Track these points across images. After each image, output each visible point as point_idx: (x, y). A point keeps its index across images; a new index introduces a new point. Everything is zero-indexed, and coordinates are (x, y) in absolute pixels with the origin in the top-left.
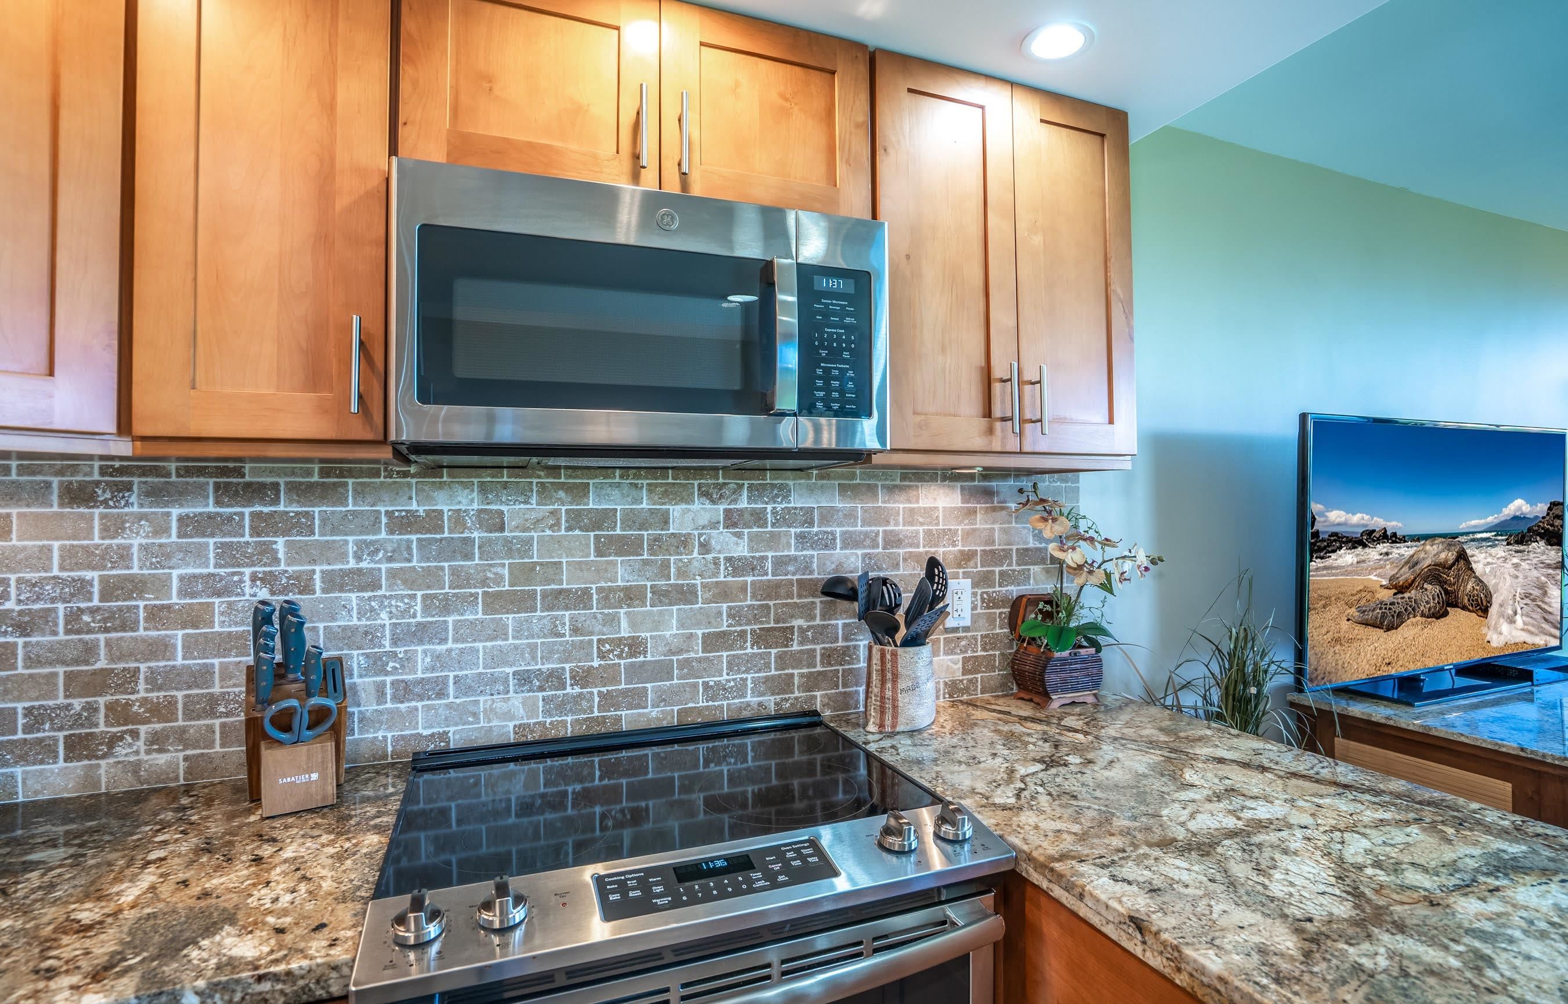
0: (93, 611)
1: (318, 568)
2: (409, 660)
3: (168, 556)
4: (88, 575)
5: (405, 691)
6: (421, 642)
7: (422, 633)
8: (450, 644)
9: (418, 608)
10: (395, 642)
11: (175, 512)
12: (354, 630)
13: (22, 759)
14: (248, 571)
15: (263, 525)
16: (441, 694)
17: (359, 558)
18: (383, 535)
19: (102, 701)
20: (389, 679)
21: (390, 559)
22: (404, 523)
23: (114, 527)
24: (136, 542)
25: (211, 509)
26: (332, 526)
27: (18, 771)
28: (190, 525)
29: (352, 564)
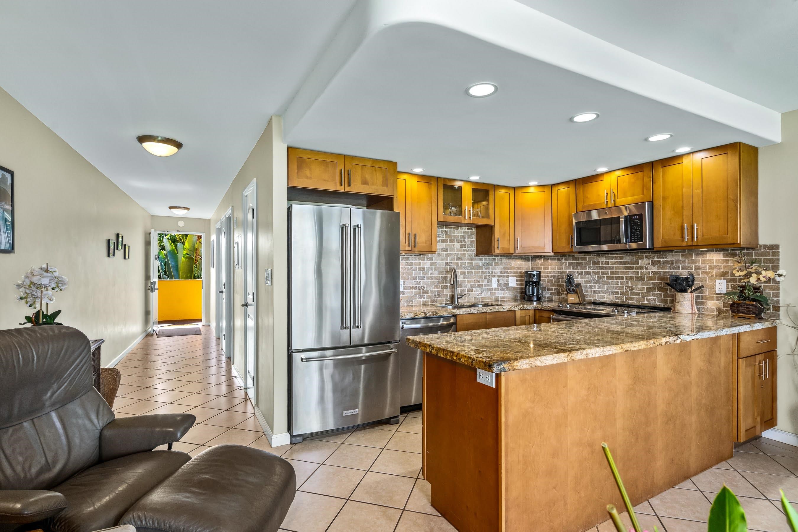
0: (560, 275)
1: (583, 271)
2: (595, 287)
3: (567, 268)
4: (560, 271)
5: (595, 292)
6: (597, 284)
7: (597, 282)
8: (601, 285)
9: (596, 278)
10: (593, 283)
11: (568, 262)
12: (588, 281)
13: (554, 295)
14: (575, 271)
15: (578, 264)
16: (600, 293)
17: (588, 269)
18: (592, 266)
19: (561, 288)
20: (592, 289)
21: (593, 270)
22: (595, 264)
23: (562, 264)
24: (564, 266)
25: (571, 261)
26: (585, 264)
27: (553, 296)
28: (570, 264)
29: (588, 270)
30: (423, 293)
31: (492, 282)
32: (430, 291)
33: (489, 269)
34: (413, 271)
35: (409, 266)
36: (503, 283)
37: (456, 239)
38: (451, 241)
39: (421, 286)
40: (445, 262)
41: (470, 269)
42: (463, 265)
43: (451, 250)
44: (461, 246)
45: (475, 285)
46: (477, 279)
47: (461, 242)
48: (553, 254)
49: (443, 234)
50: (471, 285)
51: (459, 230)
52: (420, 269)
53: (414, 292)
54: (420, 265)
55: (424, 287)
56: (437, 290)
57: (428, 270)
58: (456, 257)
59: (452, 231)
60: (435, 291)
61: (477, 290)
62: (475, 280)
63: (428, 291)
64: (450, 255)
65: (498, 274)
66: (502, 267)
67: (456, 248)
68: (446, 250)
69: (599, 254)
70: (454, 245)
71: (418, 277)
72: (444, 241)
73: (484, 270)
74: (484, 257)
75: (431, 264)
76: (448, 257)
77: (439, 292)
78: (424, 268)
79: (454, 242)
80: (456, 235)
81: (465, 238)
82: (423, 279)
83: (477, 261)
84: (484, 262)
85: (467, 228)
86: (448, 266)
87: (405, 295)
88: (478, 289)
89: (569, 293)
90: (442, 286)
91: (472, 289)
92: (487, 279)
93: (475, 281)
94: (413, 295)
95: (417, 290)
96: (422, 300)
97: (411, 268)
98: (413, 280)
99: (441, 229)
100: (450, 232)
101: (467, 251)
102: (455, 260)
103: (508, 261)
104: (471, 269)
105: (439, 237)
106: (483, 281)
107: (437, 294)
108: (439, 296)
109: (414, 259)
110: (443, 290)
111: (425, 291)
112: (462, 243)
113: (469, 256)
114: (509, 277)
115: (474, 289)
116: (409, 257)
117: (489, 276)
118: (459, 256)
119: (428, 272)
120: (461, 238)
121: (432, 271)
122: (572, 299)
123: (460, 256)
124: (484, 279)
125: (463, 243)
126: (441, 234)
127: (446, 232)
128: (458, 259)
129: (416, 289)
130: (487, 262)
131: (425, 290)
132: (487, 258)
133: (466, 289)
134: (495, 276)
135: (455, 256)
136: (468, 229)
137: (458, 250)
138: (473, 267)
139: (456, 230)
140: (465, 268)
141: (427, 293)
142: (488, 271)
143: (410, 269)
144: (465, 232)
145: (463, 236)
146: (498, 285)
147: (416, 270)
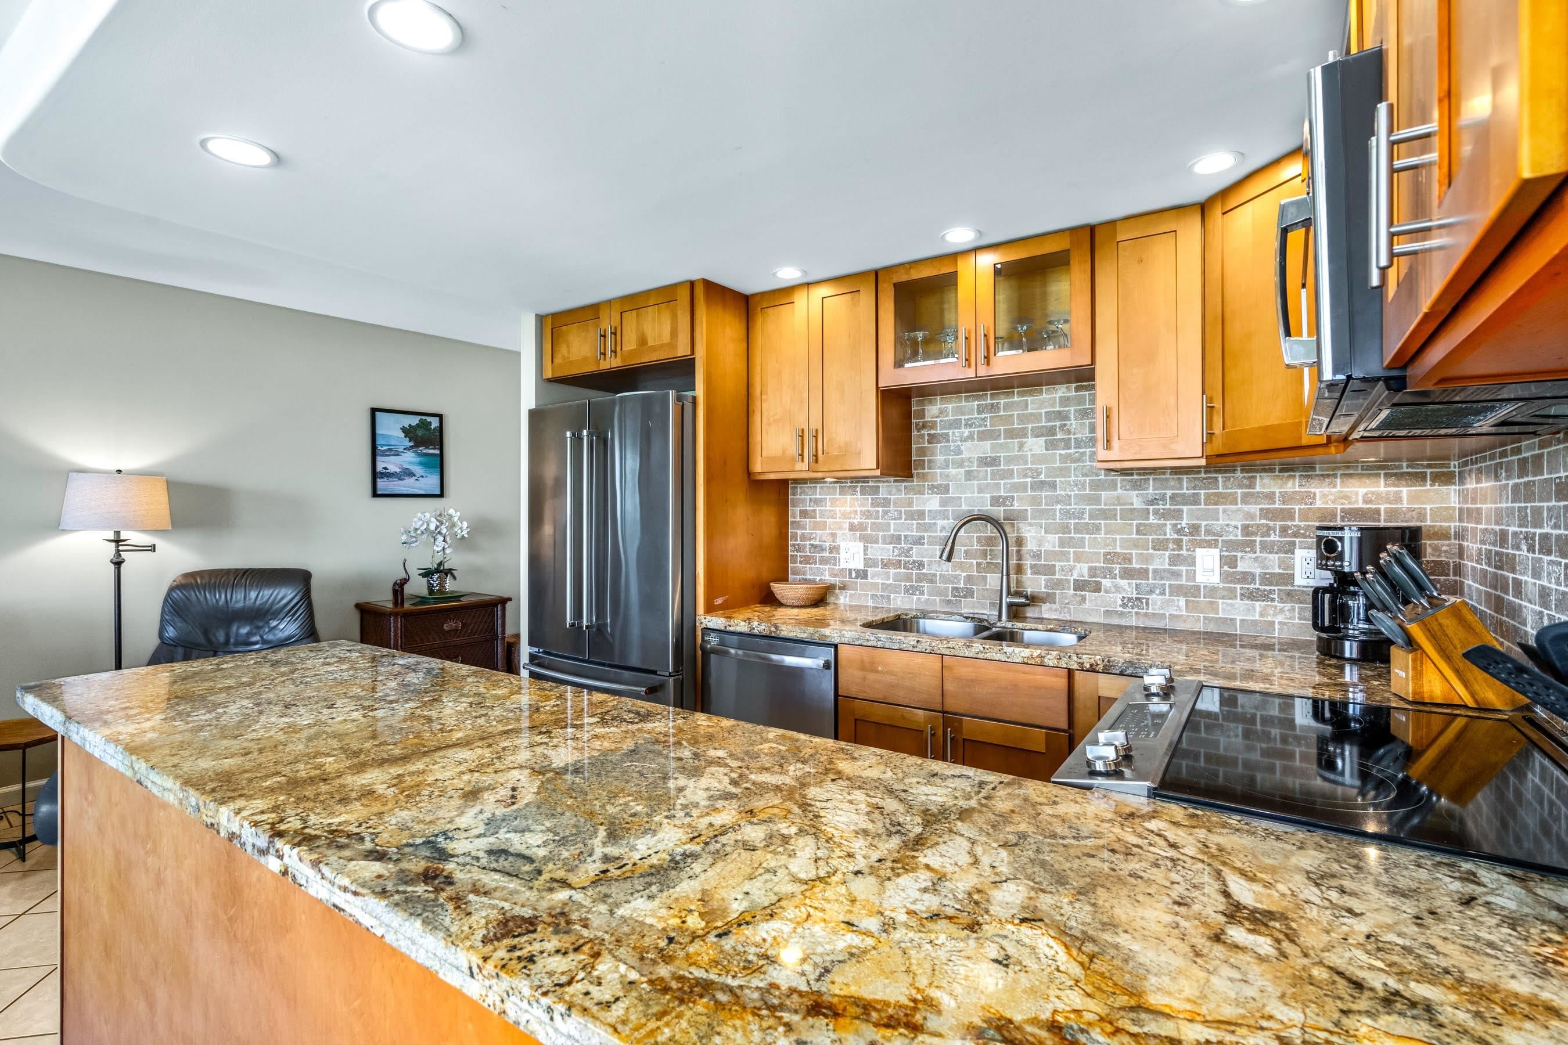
30: (919, 579)
31: (1193, 564)
32: (941, 575)
33: (1182, 519)
34: (892, 522)
35: (880, 509)
36: (1258, 571)
37: (1030, 426)
38: (1011, 434)
39: (914, 562)
40: (988, 496)
41: (1087, 516)
42: (1058, 502)
43: (1010, 460)
44: (1050, 445)
45: (1111, 571)
46: (1118, 550)
47: (1051, 431)
49: (983, 416)
50: (1090, 569)
51: (1044, 395)
52: (910, 516)
53: (895, 574)
54: (910, 504)
55: (921, 565)
56: (964, 574)
57: (934, 518)
58: (1029, 480)
59: (1015, 402)
60: (956, 577)
61: (1118, 589)
62: (1106, 554)
63: (935, 575)
64: (1010, 474)
65: (1231, 537)
66: (1255, 508)
67: (1029, 453)
68: (993, 462)
70: (1021, 446)
71: (906, 536)
72: (983, 436)
73: (1152, 520)
74: (1151, 477)
75: (944, 503)
76: (1002, 482)
77: (969, 579)
78: (921, 514)
79: (1025, 436)
80: (1031, 414)
81: (1067, 418)
82: (919, 541)
83: (1120, 491)
84: (1151, 491)
85: (1074, 385)
86: (1002, 508)
87: (869, 580)
88: (1123, 583)
90: (979, 565)
91: (1099, 583)
92: (1167, 553)
93: (1110, 558)
94: (891, 581)
95: (903, 570)
96: (915, 597)
97: (885, 513)
98: (891, 543)
99: (976, 403)
100: (1007, 407)
101: (1078, 460)
102: (1025, 490)
103: (1293, 485)
104: (1091, 517)
105: (971, 426)
106: (1147, 559)
107: (962, 586)
108: (969, 593)
109: (894, 490)
110: (985, 578)
111: (924, 574)
112: (1055, 434)
113: (1086, 475)
114: (1297, 551)
115: (1106, 583)
116: (880, 485)
117: (1178, 543)
118: (1042, 476)
119: (935, 524)
120: (1048, 420)
121: (946, 521)
123: (1047, 476)
124: (1151, 551)
125: (1060, 436)
126: (976, 415)
127: (994, 408)
128: (1039, 485)
129: (900, 567)
130: (1169, 493)
131: (924, 571)
132: (1167, 480)
133: (1072, 579)
134: (1210, 544)
135: (1025, 476)
136: (1077, 389)
137: (1038, 459)
138: (1099, 510)
139: (1029, 399)
140: (1067, 514)
141: (932, 581)
142: (1176, 525)
143: (883, 517)
144: (1065, 401)
145: (1059, 412)
146: (1226, 577)
147: (900, 518)
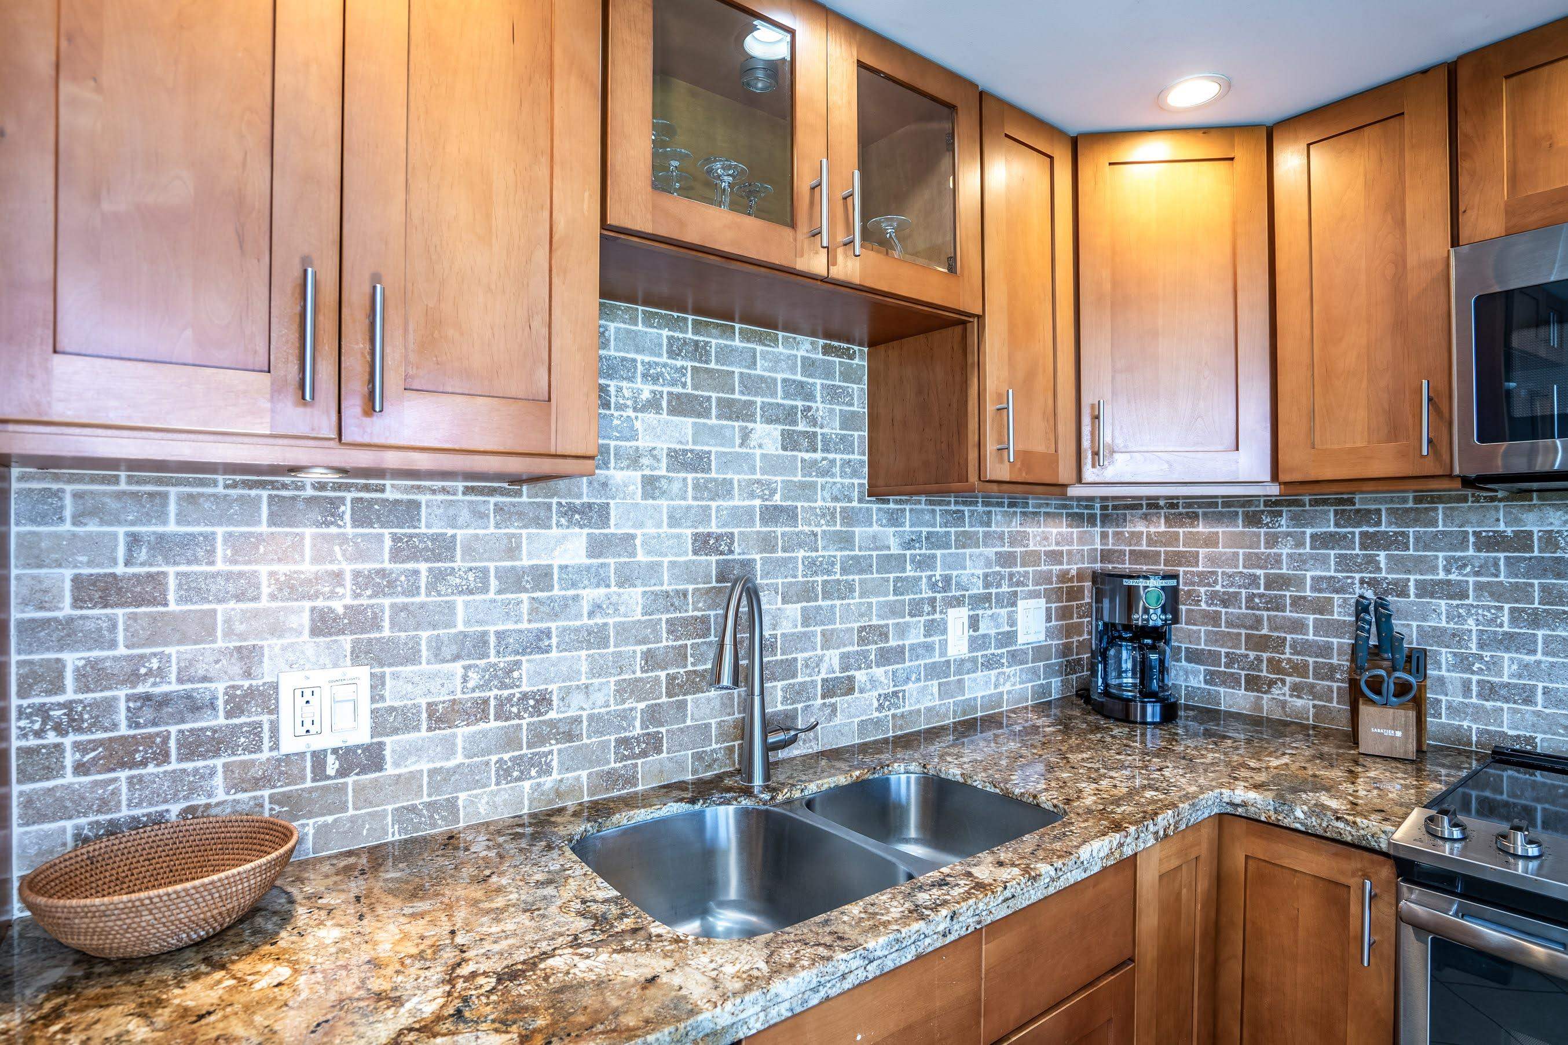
0: (1261, 596)
1: (1412, 577)
2: (1494, 665)
3: (1304, 562)
4: (1259, 572)
5: (1490, 691)
6: (1507, 650)
7: (1508, 642)
8: (1539, 656)
9: (1506, 619)
10: (1481, 646)
11: (1309, 531)
12: (1444, 631)
13: (1224, 683)
14: (1357, 576)
15: (1370, 541)
16: (1529, 701)
17: (1448, 571)
18: (1471, 552)
19: (1265, 656)
20: (1475, 678)
21: (1477, 574)
22: (1491, 542)
23: (1273, 541)
24: (1285, 551)
25: (1332, 529)
26: (1425, 543)
27: (1222, 690)
28: (1323, 541)
29: (1441, 575)
30: (538, 738)
31: (944, 631)
32: (591, 718)
33: (934, 568)
34: (460, 600)
35: (423, 567)
36: (993, 632)
37: (759, 400)
38: (732, 410)
39: (525, 696)
40: (689, 532)
41: (837, 568)
42: (800, 546)
43: (728, 461)
44: (790, 442)
45: (865, 655)
46: (875, 622)
47: (789, 417)
48: (1274, 490)
49: (679, 363)
50: (844, 657)
51: (781, 349)
52: (513, 581)
53: (471, 739)
54: (512, 551)
55: (543, 700)
56: (642, 705)
57: (574, 585)
58: (757, 502)
59: (733, 350)
60: (625, 716)
61: (872, 681)
62: (862, 629)
63: (578, 720)
64: (724, 489)
65: (976, 591)
66: (990, 552)
67: (758, 452)
68: (697, 462)
69: (1531, 491)
70: (745, 436)
71: (500, 635)
72: (681, 406)
73: (910, 572)
74: (908, 507)
75: (597, 547)
76: (714, 504)
77: (653, 715)
78: (542, 577)
79: (751, 418)
80: (762, 378)
81: (810, 396)
82: (537, 643)
83: (876, 528)
84: (907, 528)
85: (821, 342)
86: (714, 558)
87: (390, 770)
88: (879, 672)
89: (1373, 702)
90: (671, 678)
91: (851, 679)
92: (922, 619)
93: (866, 634)
94: (459, 759)
95: (493, 724)
96: (527, 785)
97: (438, 577)
98: (456, 658)
99: (666, 333)
100: (724, 354)
101: (825, 473)
102: (751, 522)
103: (1016, 526)
104: (844, 571)
105: (655, 379)
106: (902, 631)
107: (638, 731)
108: (654, 744)
109: (465, 515)
110: (682, 706)
111: (552, 724)
112: (794, 423)
113: (836, 499)
114: (1020, 603)
115: (860, 676)
116: (423, 498)
117: (932, 601)
118: (777, 497)
119: (576, 598)
120: (787, 395)
121: (602, 591)
122: (1390, 733)
123: (785, 498)
124: (908, 619)
125: (802, 427)
126: (664, 359)
127: (699, 351)
128: (772, 514)
129: (485, 718)
130: (925, 530)
131: (552, 715)
132: (922, 511)
133: (819, 679)
134: (958, 602)
135: (752, 495)
136: (827, 350)
137: (772, 465)
138: (852, 558)
139: (759, 348)
140: (812, 566)
141: (569, 737)
142: (930, 578)
143: (431, 588)
144: (809, 365)
145: (801, 385)
146: (977, 643)
147: (485, 589)
